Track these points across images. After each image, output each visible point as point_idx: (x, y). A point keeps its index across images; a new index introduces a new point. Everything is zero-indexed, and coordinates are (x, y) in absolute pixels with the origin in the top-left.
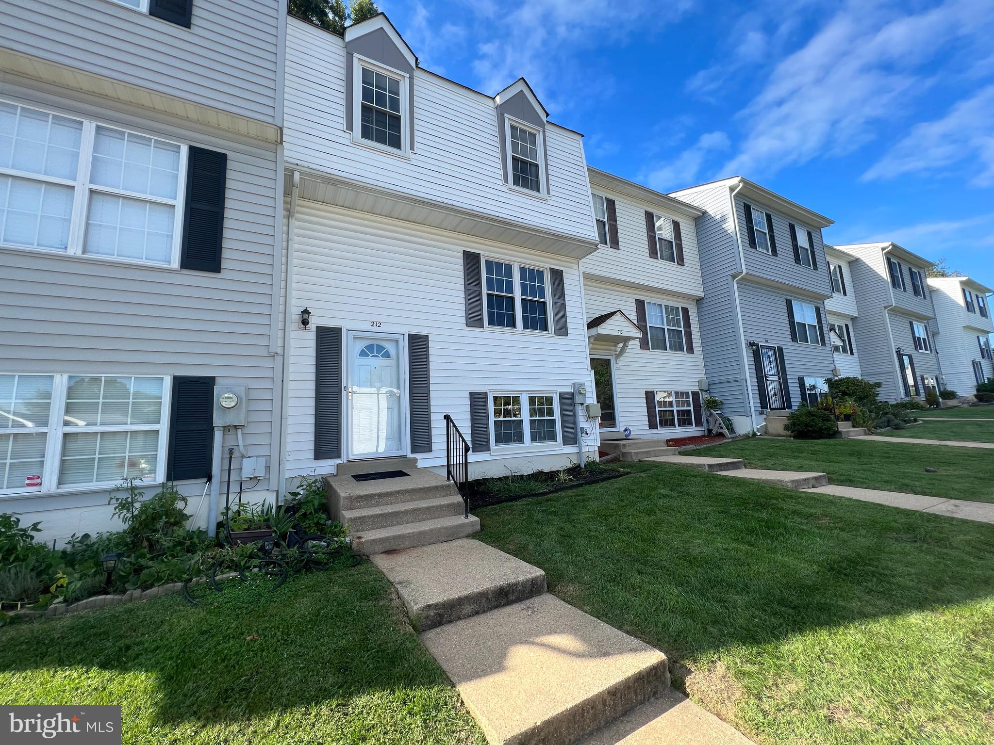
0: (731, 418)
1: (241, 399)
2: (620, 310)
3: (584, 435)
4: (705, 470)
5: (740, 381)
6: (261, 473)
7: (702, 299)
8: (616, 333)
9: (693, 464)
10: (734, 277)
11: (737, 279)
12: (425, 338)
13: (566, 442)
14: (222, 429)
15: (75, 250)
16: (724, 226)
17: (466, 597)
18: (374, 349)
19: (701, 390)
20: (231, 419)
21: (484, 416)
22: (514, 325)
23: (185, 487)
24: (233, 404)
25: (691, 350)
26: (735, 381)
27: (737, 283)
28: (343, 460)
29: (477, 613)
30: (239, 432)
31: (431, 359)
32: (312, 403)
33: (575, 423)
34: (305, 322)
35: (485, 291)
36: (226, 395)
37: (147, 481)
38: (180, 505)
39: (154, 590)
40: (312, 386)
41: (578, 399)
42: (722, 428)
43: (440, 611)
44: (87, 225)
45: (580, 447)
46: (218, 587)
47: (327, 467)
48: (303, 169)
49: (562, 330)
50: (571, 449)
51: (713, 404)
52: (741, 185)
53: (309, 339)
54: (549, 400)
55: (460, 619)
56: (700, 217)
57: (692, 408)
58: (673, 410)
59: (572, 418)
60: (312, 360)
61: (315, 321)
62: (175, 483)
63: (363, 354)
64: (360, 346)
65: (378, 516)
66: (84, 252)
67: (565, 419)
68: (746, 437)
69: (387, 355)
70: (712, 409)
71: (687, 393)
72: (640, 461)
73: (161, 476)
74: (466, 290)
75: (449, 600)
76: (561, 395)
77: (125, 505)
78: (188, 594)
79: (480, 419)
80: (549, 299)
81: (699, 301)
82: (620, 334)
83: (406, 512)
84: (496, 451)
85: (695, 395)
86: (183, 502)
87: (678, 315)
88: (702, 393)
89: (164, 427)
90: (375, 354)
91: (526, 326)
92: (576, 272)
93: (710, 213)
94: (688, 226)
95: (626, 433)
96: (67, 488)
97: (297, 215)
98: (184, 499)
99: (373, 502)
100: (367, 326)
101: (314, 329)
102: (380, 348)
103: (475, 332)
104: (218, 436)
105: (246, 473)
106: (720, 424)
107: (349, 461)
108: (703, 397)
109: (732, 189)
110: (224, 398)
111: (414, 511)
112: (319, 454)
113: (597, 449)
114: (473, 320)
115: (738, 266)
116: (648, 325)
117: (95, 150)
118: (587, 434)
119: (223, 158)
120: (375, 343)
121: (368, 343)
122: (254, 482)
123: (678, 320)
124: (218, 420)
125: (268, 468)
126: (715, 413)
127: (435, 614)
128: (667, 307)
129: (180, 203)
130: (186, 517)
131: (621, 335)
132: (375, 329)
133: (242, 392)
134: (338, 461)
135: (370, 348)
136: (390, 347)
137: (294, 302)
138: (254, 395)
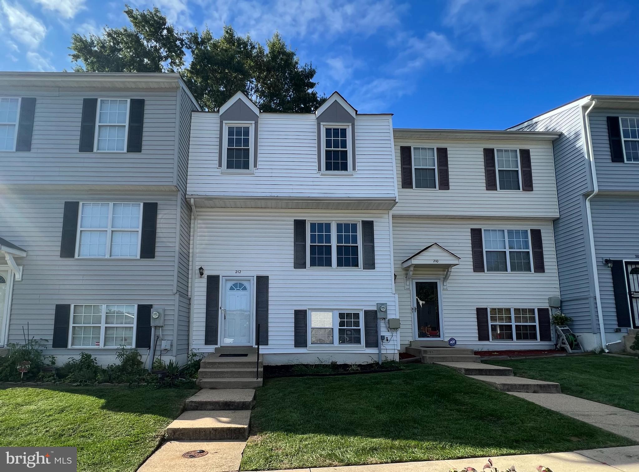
0: (577, 334)
1: (161, 314)
2: (436, 243)
3: (385, 341)
4: (462, 373)
5: (587, 299)
6: (168, 347)
7: (558, 219)
8: (432, 262)
9: (456, 368)
10: (586, 196)
11: (589, 198)
12: (267, 278)
13: (368, 345)
14: (154, 327)
15: (107, 257)
16: (577, 146)
17: (209, 402)
18: (238, 286)
19: (551, 307)
20: (157, 323)
21: (303, 325)
22: (330, 265)
23: (142, 351)
24: (157, 317)
25: (540, 268)
26: (584, 299)
27: (591, 201)
28: (218, 346)
29: (214, 410)
30: (161, 328)
31: (270, 290)
32: (204, 315)
33: (376, 332)
34: (202, 274)
35: (308, 243)
36: (154, 313)
37: (128, 347)
38: (139, 358)
39: (121, 384)
40: (205, 307)
41: (379, 315)
42: (564, 344)
43: (197, 405)
44: (111, 244)
45: (380, 350)
46: (139, 386)
47: (211, 349)
48: (195, 196)
49: (370, 264)
50: (373, 351)
51: (562, 321)
52: (594, 102)
53: (203, 282)
54: (357, 316)
55: (205, 410)
56: (557, 139)
57: (537, 324)
58: (511, 325)
59: (375, 329)
60: (205, 294)
61: (206, 273)
62: (138, 349)
63: (232, 289)
64: (230, 284)
65: (214, 372)
66: (110, 256)
67: (367, 329)
68: (593, 353)
69: (245, 289)
70: (558, 325)
71: (532, 311)
72: (433, 363)
73: (134, 346)
74: (295, 245)
75: (201, 401)
76: (366, 313)
77: (120, 355)
78: (129, 387)
79: (301, 327)
80: (360, 243)
81: (555, 221)
82: (435, 263)
83: (227, 372)
84: (310, 347)
85: (543, 312)
86: (140, 357)
87: (527, 237)
88: (552, 310)
89: (134, 326)
90: (238, 288)
91: (340, 264)
92: (387, 220)
93: (566, 134)
94: (543, 150)
95: (451, 342)
96: (107, 347)
97: (199, 217)
98: (140, 355)
99: (216, 366)
100: (234, 274)
101: (206, 277)
102: (241, 285)
103: (300, 272)
104: (153, 329)
105: (163, 347)
106: (563, 339)
107: (221, 347)
108: (552, 314)
109: (585, 108)
110: (154, 315)
111: (232, 372)
112: (207, 342)
113: (396, 352)
114: (299, 263)
115: (589, 185)
116: (484, 250)
117: (113, 214)
118: (387, 340)
119: (156, 204)
120: (238, 282)
121: (234, 282)
122: (166, 351)
123: (527, 242)
124: (152, 324)
125: (171, 345)
126: (560, 329)
127: (195, 405)
128: (510, 232)
129: (140, 230)
130: (142, 363)
131: (437, 263)
132: (238, 274)
133: (161, 311)
134: (216, 346)
135: (235, 285)
136: (246, 284)
137: (197, 263)
138: (167, 313)
